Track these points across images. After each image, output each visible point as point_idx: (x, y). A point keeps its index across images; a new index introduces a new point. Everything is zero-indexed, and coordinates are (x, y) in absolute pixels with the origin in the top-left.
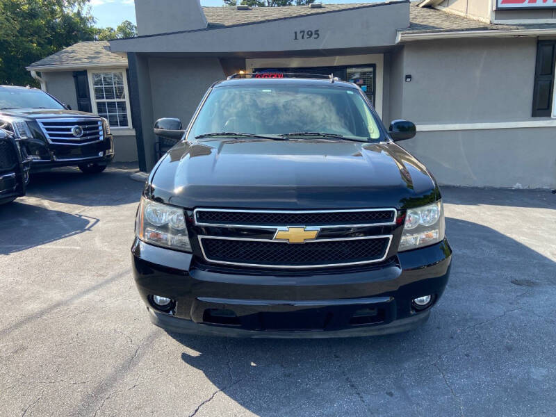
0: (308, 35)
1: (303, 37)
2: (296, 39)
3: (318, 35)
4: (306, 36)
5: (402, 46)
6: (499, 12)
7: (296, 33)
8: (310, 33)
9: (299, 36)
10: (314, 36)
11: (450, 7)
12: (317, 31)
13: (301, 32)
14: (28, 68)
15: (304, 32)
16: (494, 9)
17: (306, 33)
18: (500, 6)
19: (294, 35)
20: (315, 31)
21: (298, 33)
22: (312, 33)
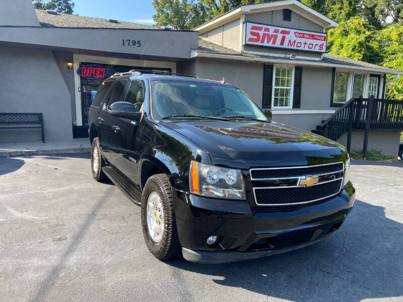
0: (133, 43)
1: (129, 45)
2: (124, 45)
3: (140, 44)
4: (131, 44)
5: (194, 60)
6: (246, 46)
7: (123, 40)
9: (126, 43)
10: (137, 45)
11: (208, 38)
12: (140, 41)
13: (128, 40)
15: (129, 40)
16: (244, 44)
17: (131, 42)
18: (247, 43)
19: (122, 42)
20: (138, 42)
21: (125, 41)
22: (135, 43)
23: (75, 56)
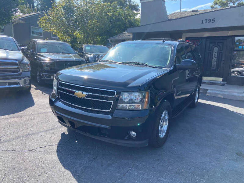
0: (209, 21)
1: (206, 22)
2: (202, 23)
3: (214, 21)
4: (208, 21)
7: (203, 20)
8: (210, 20)
9: (204, 22)
10: (212, 21)
12: (214, 19)
13: (205, 20)
14: (108, 39)
17: (208, 20)
19: (202, 21)
20: (213, 19)
21: (204, 20)
22: (211, 20)
23: (184, 35)
